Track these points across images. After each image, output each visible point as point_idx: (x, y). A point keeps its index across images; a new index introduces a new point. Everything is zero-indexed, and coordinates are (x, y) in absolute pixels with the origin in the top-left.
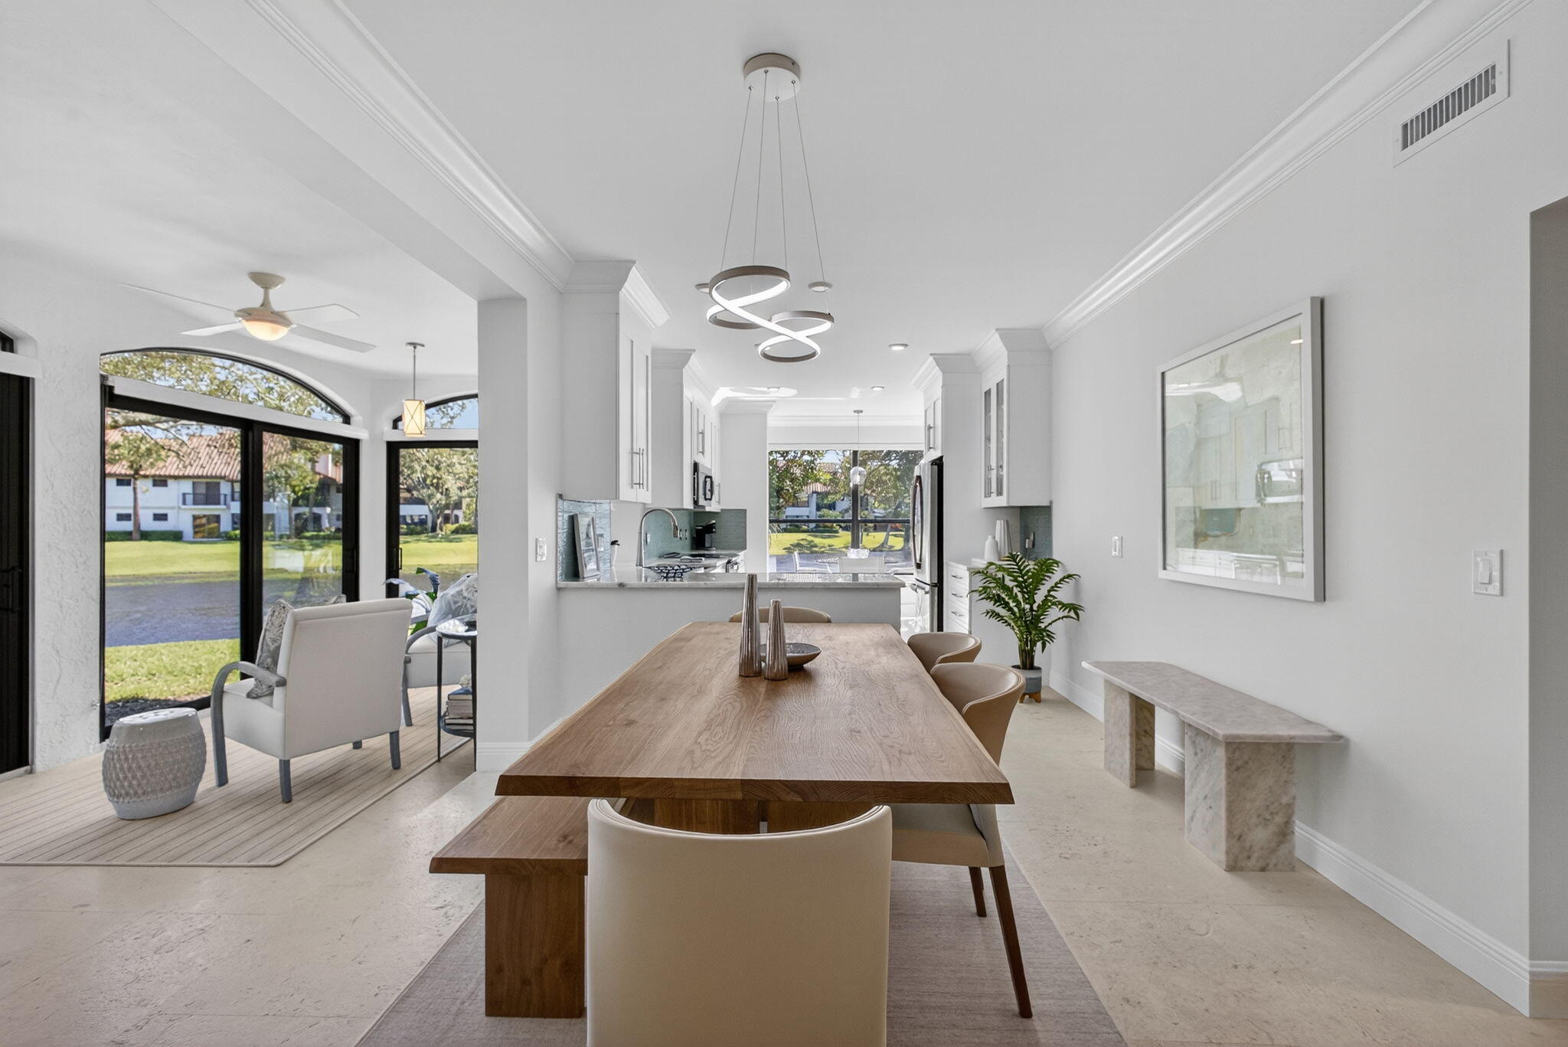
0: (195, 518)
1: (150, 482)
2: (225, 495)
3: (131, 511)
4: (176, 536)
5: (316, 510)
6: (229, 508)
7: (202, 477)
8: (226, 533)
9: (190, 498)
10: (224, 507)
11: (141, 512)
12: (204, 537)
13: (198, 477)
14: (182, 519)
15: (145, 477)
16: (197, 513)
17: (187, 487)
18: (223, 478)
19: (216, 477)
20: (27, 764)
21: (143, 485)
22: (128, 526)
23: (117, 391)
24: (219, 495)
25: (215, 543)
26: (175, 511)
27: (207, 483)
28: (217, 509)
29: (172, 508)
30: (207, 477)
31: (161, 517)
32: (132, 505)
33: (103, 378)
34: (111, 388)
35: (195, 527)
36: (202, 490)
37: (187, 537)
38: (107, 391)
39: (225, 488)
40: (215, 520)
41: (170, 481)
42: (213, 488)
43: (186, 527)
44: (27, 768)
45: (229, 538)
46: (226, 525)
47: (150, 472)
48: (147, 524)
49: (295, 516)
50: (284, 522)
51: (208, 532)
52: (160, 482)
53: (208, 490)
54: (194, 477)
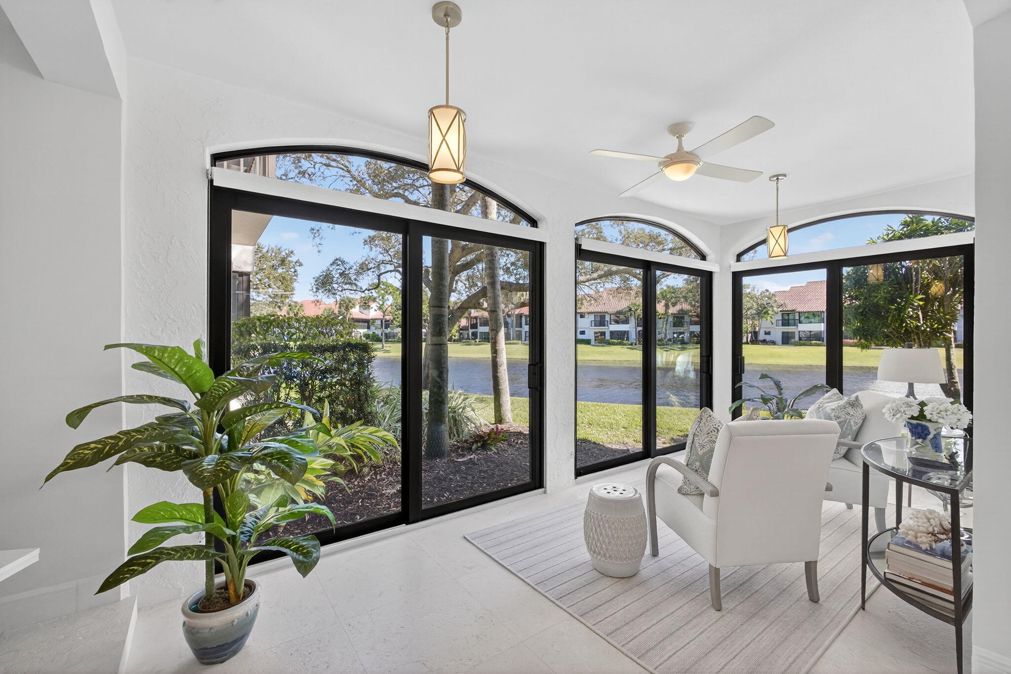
0: (595, 333)
2: (607, 321)
4: (588, 342)
6: (610, 328)
7: (598, 313)
8: (608, 340)
9: (593, 324)
10: (607, 327)
12: (599, 343)
14: (591, 335)
16: (596, 331)
17: (592, 317)
18: (606, 312)
19: (604, 312)
20: (543, 487)
23: (583, 247)
24: (605, 321)
25: (603, 346)
26: (588, 330)
27: (600, 315)
28: (603, 329)
29: (586, 328)
30: (600, 313)
31: (584, 333)
33: (576, 239)
34: (581, 245)
35: (595, 337)
36: (598, 319)
37: (593, 342)
38: (578, 247)
39: (607, 318)
40: (603, 334)
41: (586, 315)
42: (602, 317)
43: (592, 337)
44: (543, 489)
45: (610, 344)
46: (608, 337)
47: (579, 310)
48: (578, 336)
49: (639, 332)
50: (633, 335)
51: (601, 340)
52: (582, 315)
53: (600, 319)
54: (595, 312)
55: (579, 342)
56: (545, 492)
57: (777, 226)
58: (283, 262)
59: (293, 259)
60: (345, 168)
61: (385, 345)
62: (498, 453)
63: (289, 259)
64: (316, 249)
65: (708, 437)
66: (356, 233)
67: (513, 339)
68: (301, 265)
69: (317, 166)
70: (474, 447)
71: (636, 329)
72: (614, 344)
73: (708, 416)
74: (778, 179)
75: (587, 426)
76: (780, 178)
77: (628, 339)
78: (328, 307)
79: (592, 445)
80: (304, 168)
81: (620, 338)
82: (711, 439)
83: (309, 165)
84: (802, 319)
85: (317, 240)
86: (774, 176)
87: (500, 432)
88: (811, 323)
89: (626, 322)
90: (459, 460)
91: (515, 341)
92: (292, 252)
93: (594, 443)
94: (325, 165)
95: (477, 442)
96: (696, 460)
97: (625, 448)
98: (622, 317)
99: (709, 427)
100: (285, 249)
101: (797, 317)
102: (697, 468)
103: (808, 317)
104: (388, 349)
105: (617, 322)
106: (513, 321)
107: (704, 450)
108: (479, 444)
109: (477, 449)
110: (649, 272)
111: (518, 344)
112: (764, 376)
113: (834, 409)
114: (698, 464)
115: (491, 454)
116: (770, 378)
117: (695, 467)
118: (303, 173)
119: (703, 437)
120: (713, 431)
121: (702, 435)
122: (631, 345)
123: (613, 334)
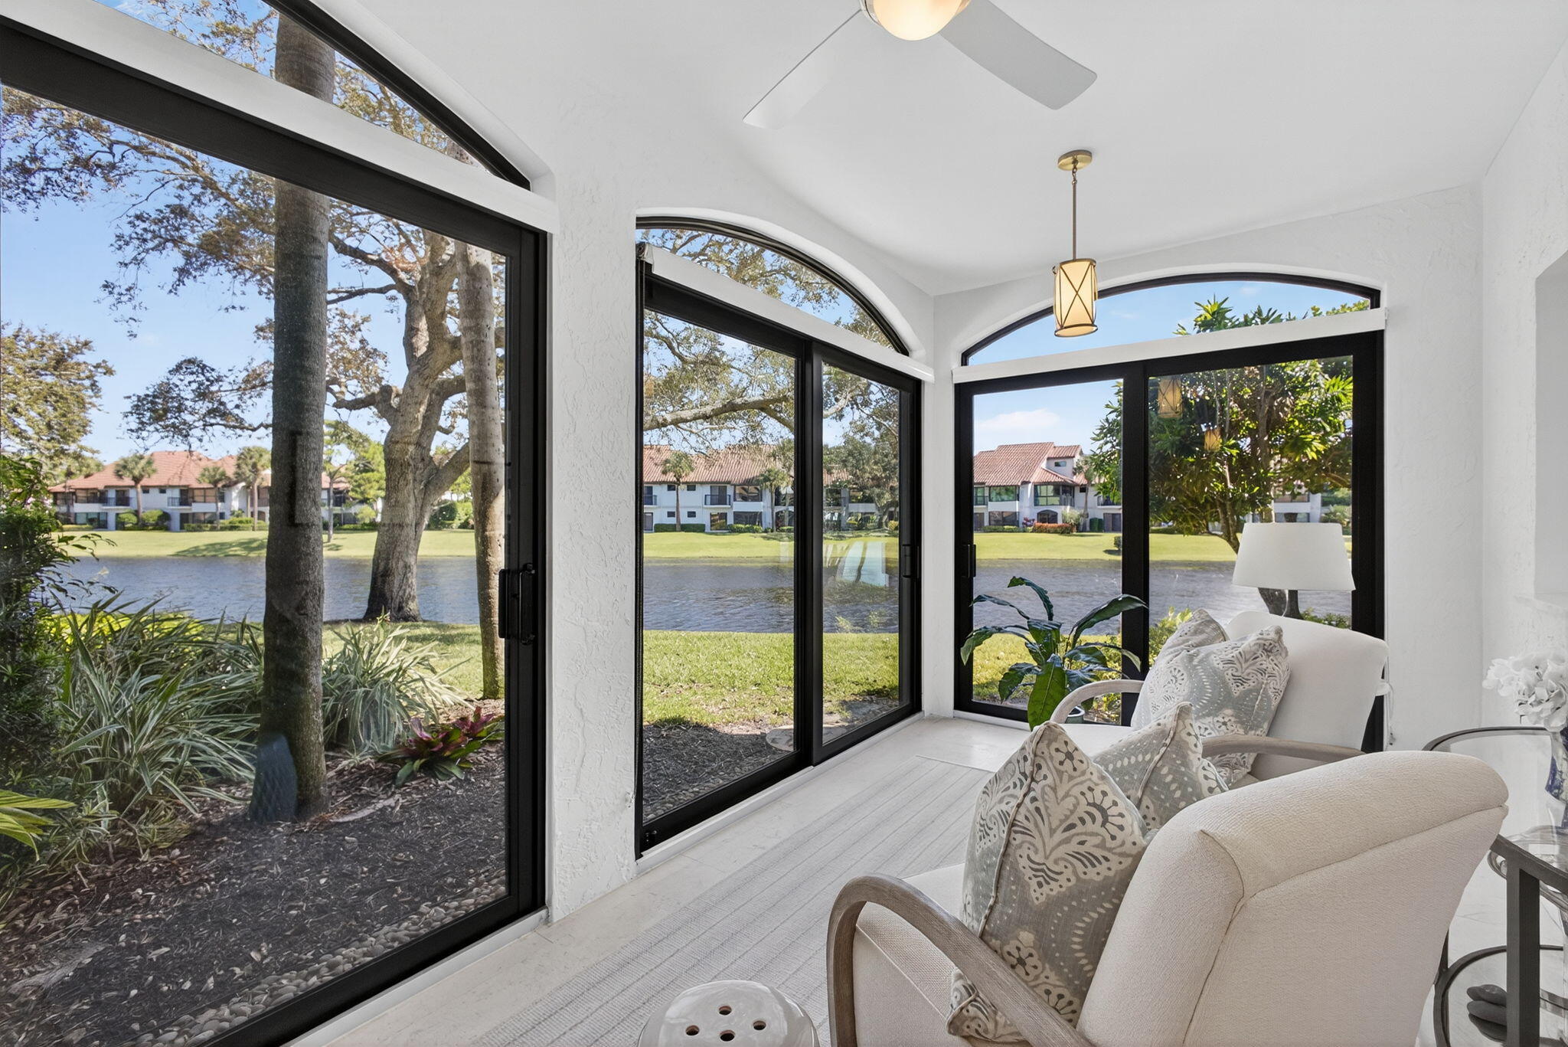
0: (711, 515)
1: (686, 487)
2: (730, 497)
3: (674, 510)
4: (699, 529)
6: (733, 507)
7: (716, 483)
8: (730, 525)
9: (709, 500)
10: (729, 507)
11: (681, 511)
12: (717, 530)
14: (703, 518)
15: (683, 484)
16: (713, 512)
17: (707, 490)
18: (728, 482)
19: (725, 483)
20: (543, 907)
21: (683, 490)
22: (673, 521)
24: (726, 496)
25: (724, 534)
26: (700, 510)
27: (719, 487)
28: (723, 508)
29: (699, 507)
30: (719, 483)
31: (692, 514)
32: (675, 504)
34: (649, 266)
35: (711, 522)
36: (716, 493)
37: (708, 529)
38: (643, 269)
39: (730, 491)
40: (724, 516)
41: (697, 486)
42: (723, 490)
43: (706, 521)
44: (543, 913)
45: (733, 530)
46: (730, 520)
47: (687, 479)
48: (685, 520)
49: (777, 513)
50: (768, 520)
51: (720, 525)
52: (691, 487)
53: (719, 493)
54: (712, 482)
55: (686, 528)
56: (547, 920)
57: (1075, 260)
58: (60, 362)
59: (89, 358)
60: (188, 163)
61: (334, 536)
62: (467, 780)
63: (80, 358)
64: (124, 328)
65: (1067, 841)
66: (233, 307)
68: (109, 372)
69: (118, 149)
70: (402, 773)
71: (770, 511)
72: (740, 531)
73: (1061, 756)
74: (1075, 162)
75: (685, 686)
76: (1079, 157)
77: (760, 523)
78: (210, 465)
79: (692, 733)
80: (86, 152)
81: (750, 522)
82: (1082, 849)
83: (97, 146)
84: (993, 495)
85: (126, 309)
86: (1066, 155)
87: (485, 723)
88: (1003, 500)
89: (758, 498)
90: (347, 819)
92: (86, 344)
93: (698, 726)
94: (135, 148)
95: (414, 756)
96: (1021, 924)
97: (758, 732)
98: (751, 489)
99: (1069, 803)
100: (68, 334)
101: (987, 494)
102: (1024, 954)
103: (999, 494)
104: (337, 542)
105: (745, 499)
107: (1054, 889)
108: (417, 763)
109: (412, 776)
110: (808, 366)
112: (1015, 582)
113: (1230, 662)
114: (1027, 937)
115: (446, 788)
116: (1029, 584)
117: (1018, 949)
118: (84, 164)
119: (1051, 843)
120: (1087, 818)
121: (1045, 830)
122: (766, 531)
123: (739, 516)
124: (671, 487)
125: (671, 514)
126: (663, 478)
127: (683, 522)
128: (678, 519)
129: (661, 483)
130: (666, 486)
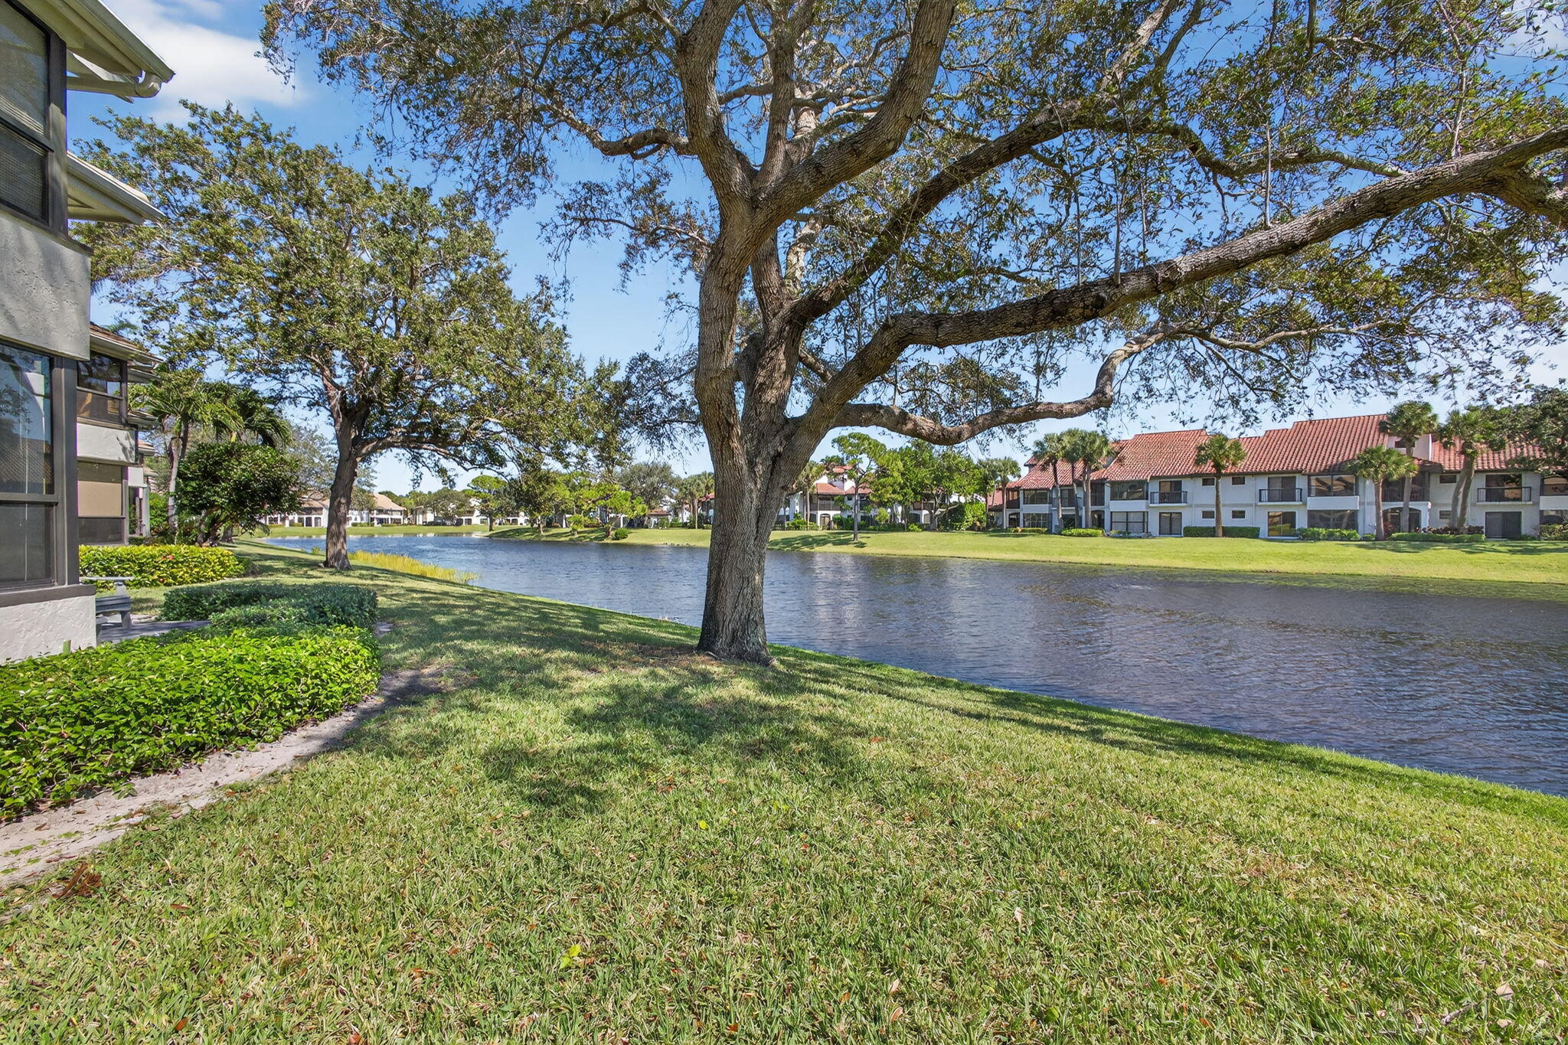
0: (1270, 514)
1: (1230, 479)
2: (1301, 490)
3: (1213, 509)
4: (1252, 533)
5: (1413, 505)
6: (1305, 504)
7: (1277, 471)
8: (1302, 529)
9: (1265, 494)
10: (1300, 503)
11: (1222, 509)
12: (1279, 534)
13: (1273, 472)
14: (1258, 518)
15: (1227, 475)
16: (1272, 510)
17: (1263, 483)
18: (1299, 470)
19: (1292, 472)
21: (1225, 483)
22: (1211, 523)
24: (1294, 489)
25: (1291, 540)
26: (1253, 507)
27: (1283, 477)
28: (1289, 506)
29: (1247, 505)
30: (1283, 472)
31: (1239, 514)
32: (1214, 502)
35: (1270, 523)
36: (1278, 485)
37: (1264, 533)
39: (1301, 483)
40: (1289, 518)
41: (1248, 477)
42: (1288, 481)
43: (1262, 522)
45: (1305, 537)
46: (1301, 522)
47: (1230, 469)
48: (1227, 520)
49: (1385, 512)
50: (1369, 520)
51: (1284, 528)
52: (1238, 479)
53: (1283, 485)
54: (1270, 473)
55: (1229, 532)
67: (1087, 527)
71: (1378, 508)
72: (1315, 538)
77: (1355, 525)
81: (1336, 524)
89: (1350, 489)
91: (1090, 531)
104: (862, 540)
105: (1320, 493)
106: (1085, 494)
111: (1096, 536)
122: (1365, 539)
123: (1315, 517)
124: (1207, 481)
125: (1207, 515)
126: (1197, 470)
127: (1224, 524)
128: (1218, 521)
129: (1192, 476)
130: (1200, 481)
